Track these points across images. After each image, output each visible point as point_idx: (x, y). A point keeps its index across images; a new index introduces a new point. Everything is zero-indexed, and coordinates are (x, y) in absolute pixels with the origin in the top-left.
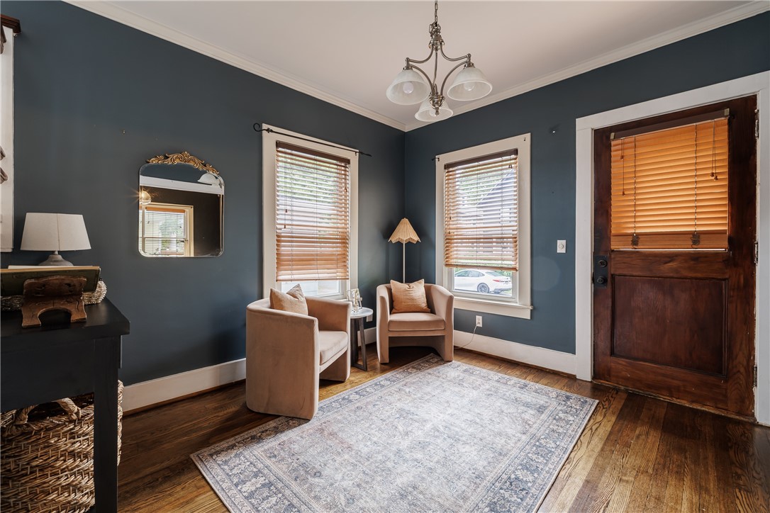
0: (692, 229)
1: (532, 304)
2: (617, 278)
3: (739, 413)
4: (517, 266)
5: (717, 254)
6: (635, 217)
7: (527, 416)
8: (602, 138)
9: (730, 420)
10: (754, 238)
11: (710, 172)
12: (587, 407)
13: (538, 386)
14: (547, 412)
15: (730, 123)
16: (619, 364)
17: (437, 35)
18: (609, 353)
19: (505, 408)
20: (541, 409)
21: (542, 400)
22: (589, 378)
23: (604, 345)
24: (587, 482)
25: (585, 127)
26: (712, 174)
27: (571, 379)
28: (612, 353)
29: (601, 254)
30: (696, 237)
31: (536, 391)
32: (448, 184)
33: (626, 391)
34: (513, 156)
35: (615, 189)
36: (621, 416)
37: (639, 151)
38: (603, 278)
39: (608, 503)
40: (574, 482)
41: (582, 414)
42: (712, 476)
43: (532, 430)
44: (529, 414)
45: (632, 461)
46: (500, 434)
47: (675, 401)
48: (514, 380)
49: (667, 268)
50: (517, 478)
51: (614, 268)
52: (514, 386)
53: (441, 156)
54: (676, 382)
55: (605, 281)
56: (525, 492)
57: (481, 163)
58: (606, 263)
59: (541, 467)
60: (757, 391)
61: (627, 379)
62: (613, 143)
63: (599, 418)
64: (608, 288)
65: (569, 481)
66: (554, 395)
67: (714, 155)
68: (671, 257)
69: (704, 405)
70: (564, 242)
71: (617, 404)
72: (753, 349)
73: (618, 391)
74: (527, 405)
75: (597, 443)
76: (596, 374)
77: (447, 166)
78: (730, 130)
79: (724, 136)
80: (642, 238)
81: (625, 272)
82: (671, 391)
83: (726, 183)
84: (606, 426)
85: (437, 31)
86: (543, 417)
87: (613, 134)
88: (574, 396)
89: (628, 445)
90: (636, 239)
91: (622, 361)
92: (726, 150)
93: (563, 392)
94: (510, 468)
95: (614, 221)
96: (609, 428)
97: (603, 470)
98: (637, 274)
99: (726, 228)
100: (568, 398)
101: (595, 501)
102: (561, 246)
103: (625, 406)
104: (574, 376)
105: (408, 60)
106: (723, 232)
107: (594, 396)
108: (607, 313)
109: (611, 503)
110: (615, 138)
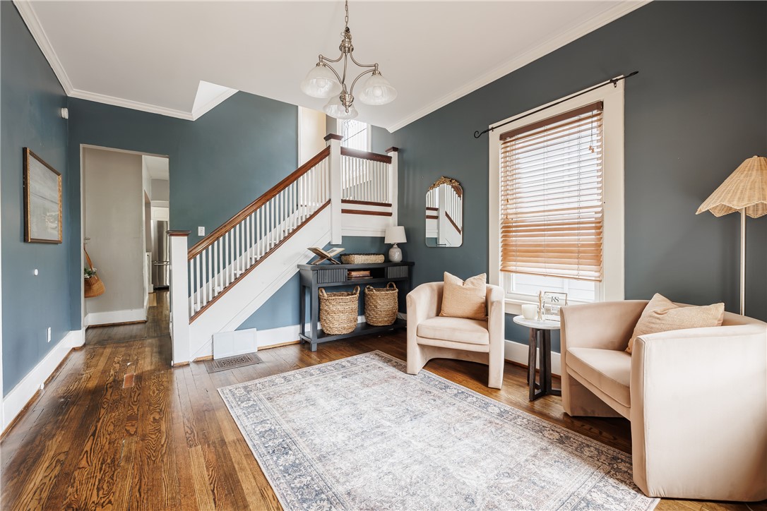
39: (215, 503)
40: (254, 493)
50: (287, 453)
56: (271, 452)
59: (288, 477)
65: (258, 491)
94: (301, 455)
101: (226, 495)
109: (214, 505)
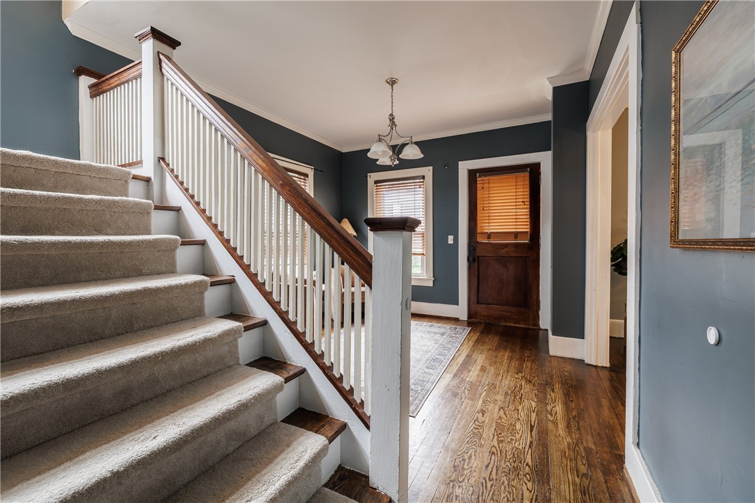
0: (514, 230)
1: (434, 277)
2: (480, 258)
3: (534, 326)
4: (425, 252)
5: (525, 244)
6: (489, 216)
7: (436, 338)
8: (473, 174)
9: (529, 329)
10: (539, 235)
11: (521, 200)
12: (465, 331)
13: (439, 325)
14: (446, 335)
15: (530, 176)
16: (482, 309)
17: (393, 122)
18: (476, 302)
19: (424, 335)
20: (443, 334)
21: (442, 330)
22: (466, 319)
23: (474, 298)
24: (467, 355)
25: (464, 167)
26: (523, 202)
27: (456, 320)
28: (478, 303)
29: (472, 244)
30: (516, 235)
31: (439, 327)
32: (377, 194)
33: (485, 323)
34: (422, 180)
35: (479, 206)
36: (482, 332)
37: (491, 185)
38: (473, 259)
41: (463, 334)
42: (518, 347)
43: (440, 342)
44: (437, 337)
45: (486, 347)
46: (424, 345)
47: (508, 324)
48: (425, 323)
49: (503, 252)
51: (479, 253)
52: (426, 326)
53: (372, 174)
54: (508, 314)
55: (474, 260)
57: (401, 182)
58: (474, 250)
59: (447, 354)
60: (540, 312)
61: (485, 316)
62: (478, 179)
63: (472, 334)
64: (476, 265)
65: (460, 356)
66: (448, 327)
67: (524, 191)
68: (506, 245)
69: (519, 324)
70: (452, 237)
71: (481, 328)
72: (539, 292)
73: (480, 323)
74: (435, 333)
75: (471, 343)
76: (470, 316)
77: (376, 182)
78: (530, 179)
79: (527, 182)
80: (492, 235)
81: (484, 255)
82: (505, 319)
83: (528, 207)
84: (475, 337)
85: (393, 118)
86: (444, 337)
87: (478, 174)
88: (459, 327)
89: (485, 342)
90: (489, 236)
91: (483, 306)
92: (528, 189)
93: (453, 326)
94: (432, 356)
95: (479, 225)
96: (476, 337)
97: (474, 351)
98: (490, 255)
99: (528, 230)
100: (456, 328)
101: (471, 361)
102: (451, 240)
103: (484, 328)
104: (458, 319)
105: (379, 135)
106: (527, 232)
107: (469, 326)
108: (475, 280)
109: (477, 360)
110: (480, 177)
